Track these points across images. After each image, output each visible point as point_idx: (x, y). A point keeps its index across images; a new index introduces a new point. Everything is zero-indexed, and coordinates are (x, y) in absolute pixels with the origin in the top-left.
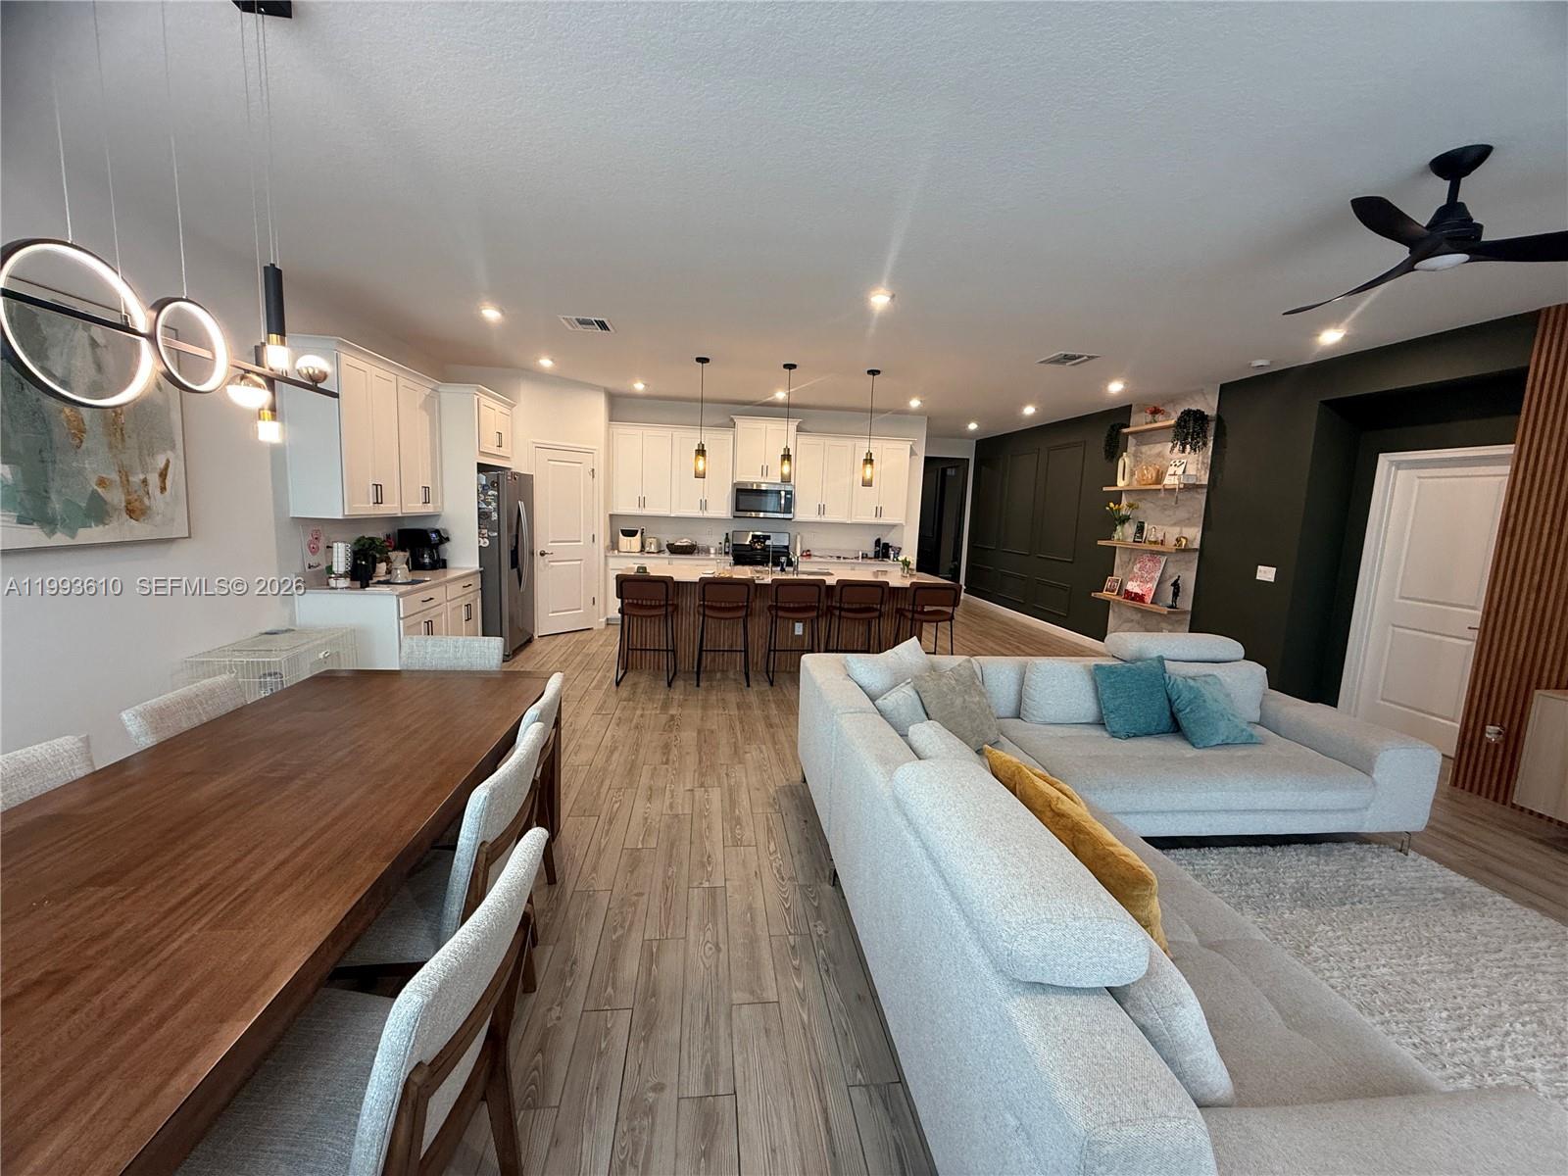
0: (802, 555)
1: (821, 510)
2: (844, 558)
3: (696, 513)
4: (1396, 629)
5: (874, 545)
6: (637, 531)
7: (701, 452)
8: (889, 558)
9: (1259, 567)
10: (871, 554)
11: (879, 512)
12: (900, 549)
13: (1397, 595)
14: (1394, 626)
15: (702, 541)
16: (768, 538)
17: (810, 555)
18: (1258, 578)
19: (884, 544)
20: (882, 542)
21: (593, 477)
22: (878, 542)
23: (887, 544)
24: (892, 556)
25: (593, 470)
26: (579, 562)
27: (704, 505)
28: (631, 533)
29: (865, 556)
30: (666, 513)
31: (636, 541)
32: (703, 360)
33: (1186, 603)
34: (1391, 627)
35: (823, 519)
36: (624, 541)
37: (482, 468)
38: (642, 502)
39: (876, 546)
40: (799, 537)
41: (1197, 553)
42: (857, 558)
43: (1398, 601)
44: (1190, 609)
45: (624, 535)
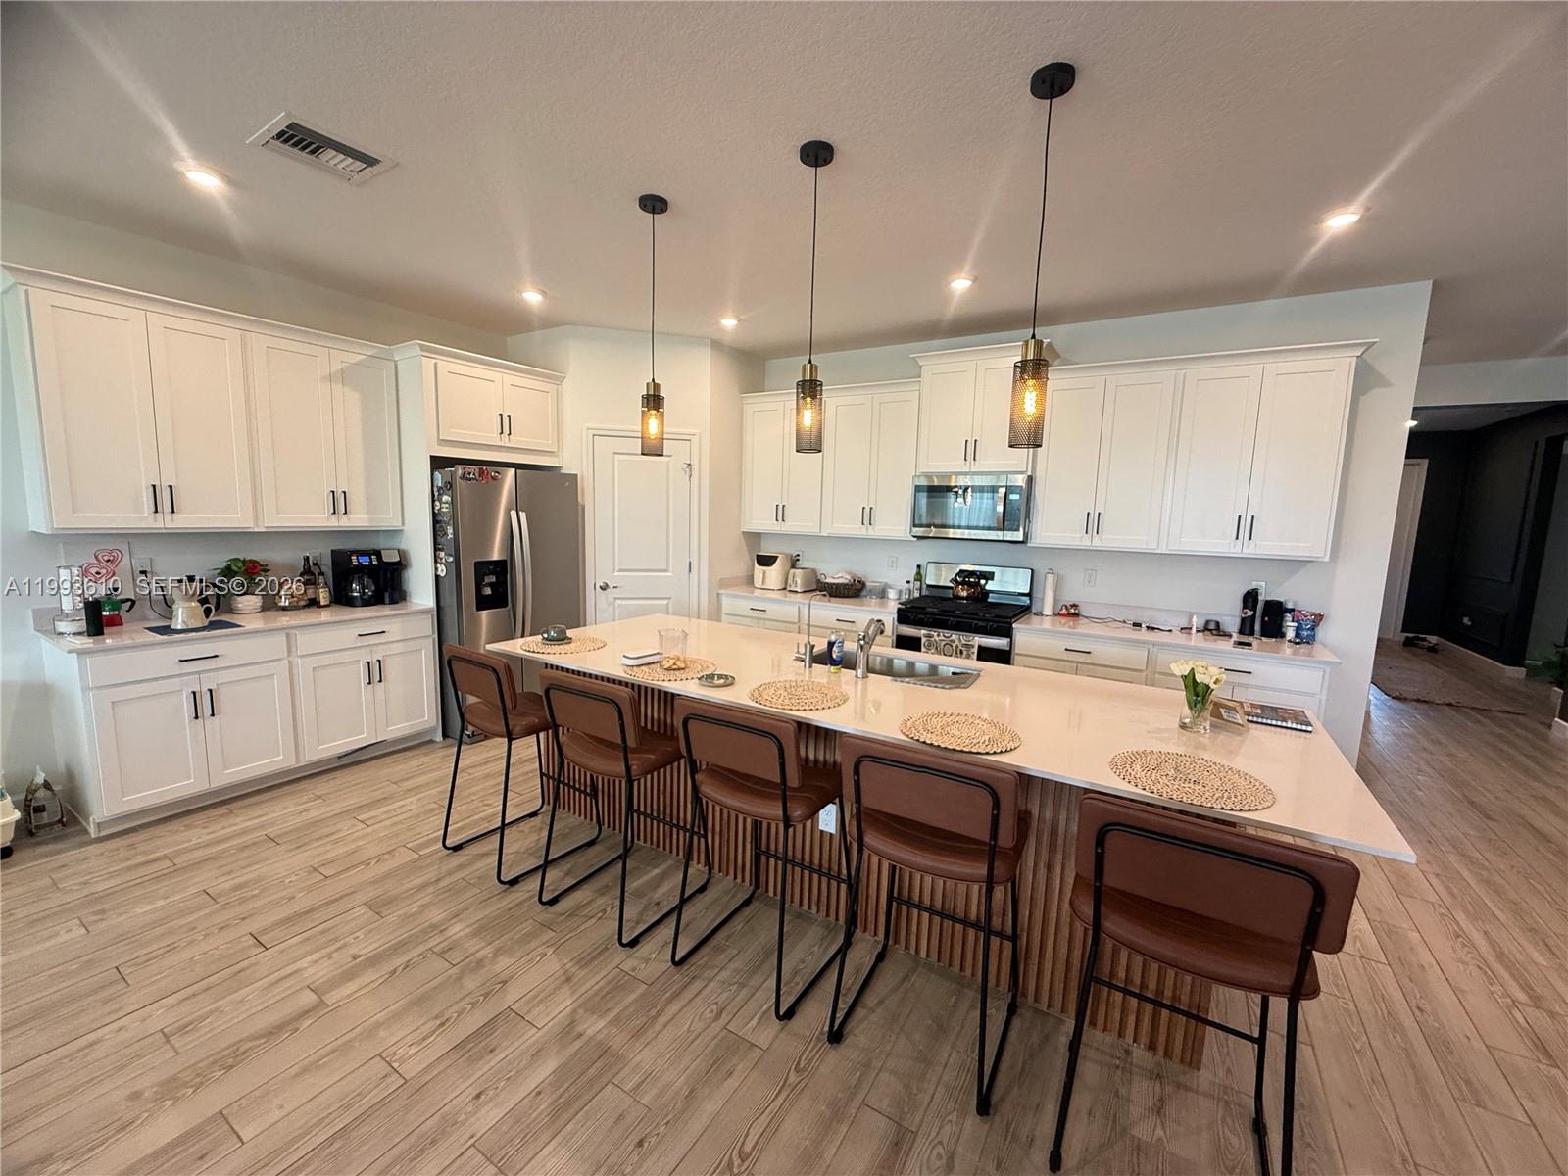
0: (1055, 615)
1: (1093, 523)
2: (1150, 628)
3: (856, 529)
5: (1239, 604)
6: (776, 558)
7: (653, 400)
8: (1282, 635)
10: (1232, 624)
11: (1244, 527)
12: (1319, 618)
15: (874, 576)
16: (989, 576)
17: (1076, 615)
19: (1268, 603)
20: (1261, 598)
21: (690, 477)
22: (1250, 598)
23: (1280, 603)
24: (1290, 634)
25: (689, 465)
26: (665, 602)
27: (868, 517)
28: (766, 561)
29: (1213, 629)
30: (815, 531)
31: (774, 573)
32: (654, 204)
35: (1098, 543)
36: (759, 570)
37: (438, 463)
38: (781, 513)
39: (1245, 605)
40: (1050, 579)
42: (1186, 630)
45: (759, 564)
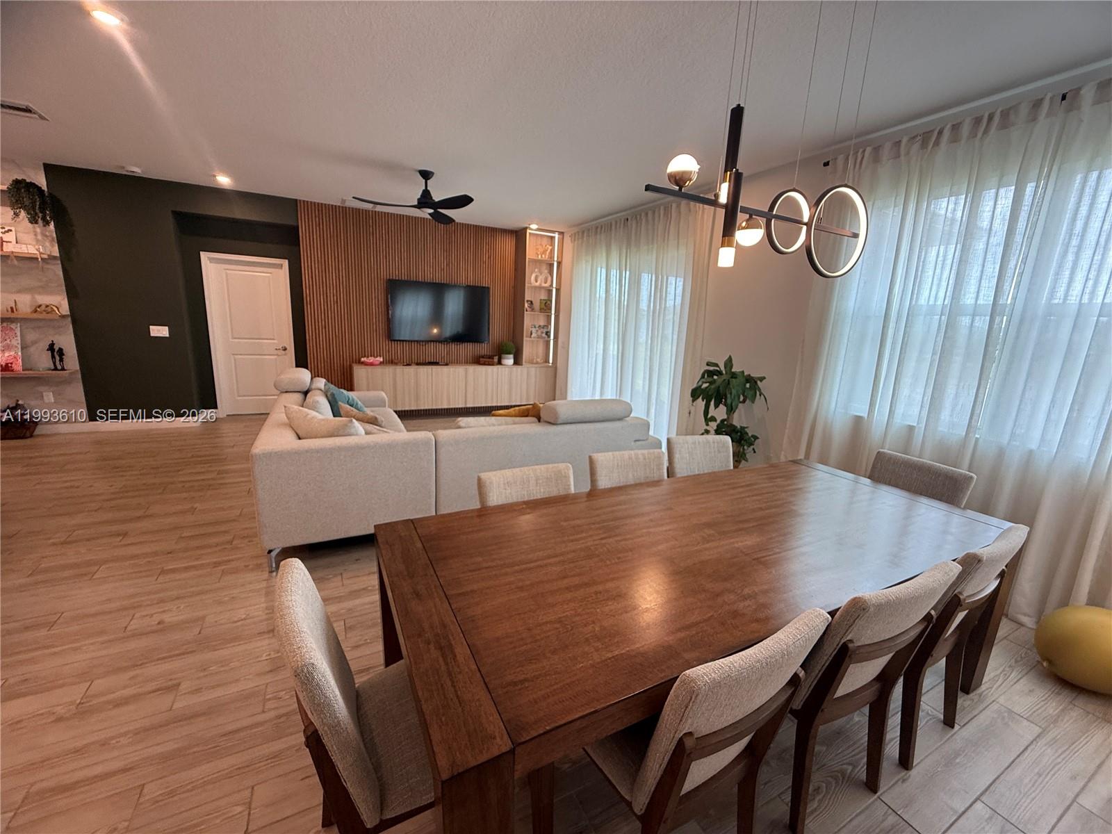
4: (236, 356)
9: (151, 327)
13: (230, 337)
14: (233, 354)
18: (152, 335)
33: (72, 361)
34: (232, 356)
41: (70, 319)
43: (231, 340)
44: (78, 368)
